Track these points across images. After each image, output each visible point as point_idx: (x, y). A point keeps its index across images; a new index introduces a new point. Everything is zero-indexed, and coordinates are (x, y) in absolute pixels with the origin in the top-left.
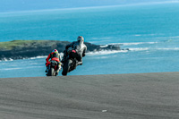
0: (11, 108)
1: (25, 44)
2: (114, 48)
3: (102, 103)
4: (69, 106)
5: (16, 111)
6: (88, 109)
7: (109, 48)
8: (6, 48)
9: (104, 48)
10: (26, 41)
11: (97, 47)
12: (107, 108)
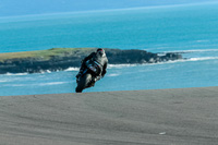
0: (48, 131)
1: (66, 53)
2: (175, 56)
3: (159, 123)
4: (119, 128)
5: (55, 135)
7: (168, 56)
8: (43, 58)
10: (67, 50)
11: (154, 56)
12: (166, 130)
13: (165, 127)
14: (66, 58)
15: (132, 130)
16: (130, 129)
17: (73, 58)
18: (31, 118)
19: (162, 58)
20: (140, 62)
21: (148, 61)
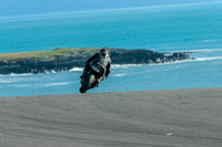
0: (53, 132)
4: (126, 129)
5: (60, 136)
6: (149, 133)
7: (176, 56)
8: (48, 58)
10: (72, 49)
11: (161, 56)
12: (173, 131)
13: (172, 128)
14: (70, 58)
15: (138, 132)
16: (136, 130)
17: (78, 58)
18: (36, 119)
19: (169, 58)
20: (147, 62)
21: (154, 61)
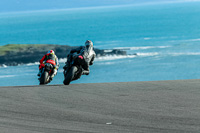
1: (20, 49)
2: (120, 52)
3: (106, 114)
4: (69, 118)
5: (10, 124)
6: (91, 122)
7: (114, 52)
9: (109, 53)
10: (21, 45)
11: (101, 52)
12: (112, 120)
13: (112, 118)
15: (81, 120)
16: (79, 119)
17: (27, 53)
